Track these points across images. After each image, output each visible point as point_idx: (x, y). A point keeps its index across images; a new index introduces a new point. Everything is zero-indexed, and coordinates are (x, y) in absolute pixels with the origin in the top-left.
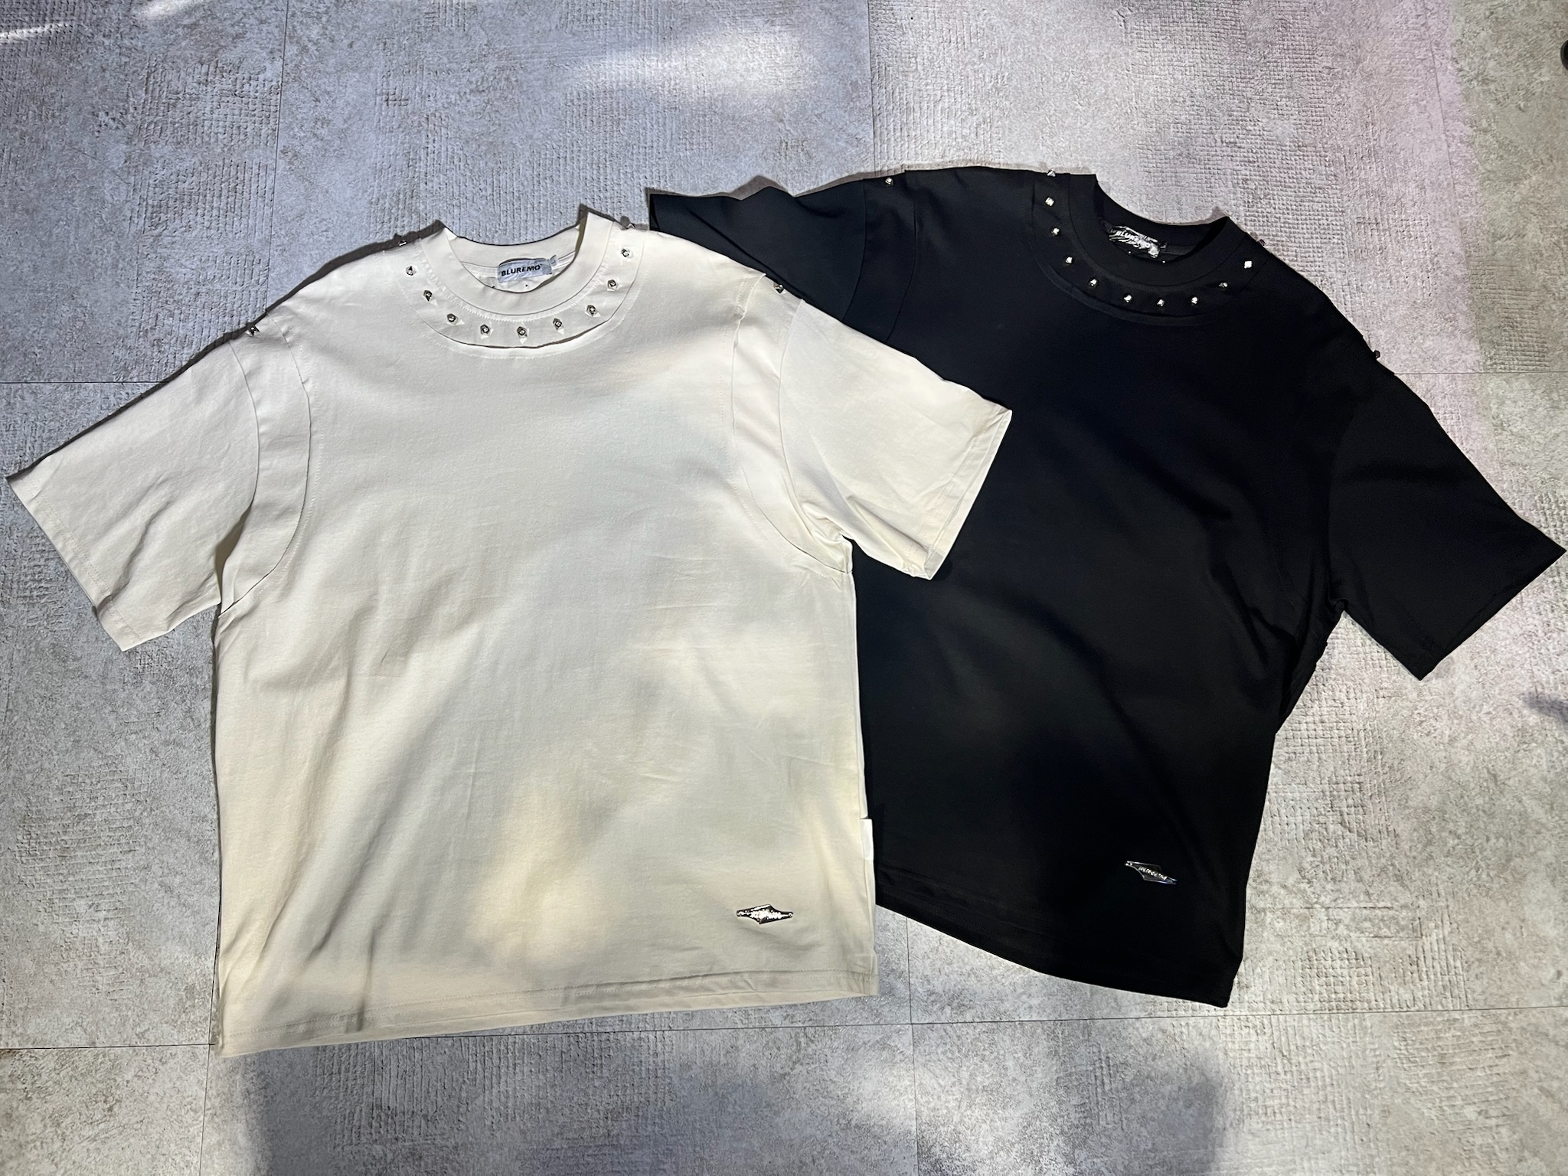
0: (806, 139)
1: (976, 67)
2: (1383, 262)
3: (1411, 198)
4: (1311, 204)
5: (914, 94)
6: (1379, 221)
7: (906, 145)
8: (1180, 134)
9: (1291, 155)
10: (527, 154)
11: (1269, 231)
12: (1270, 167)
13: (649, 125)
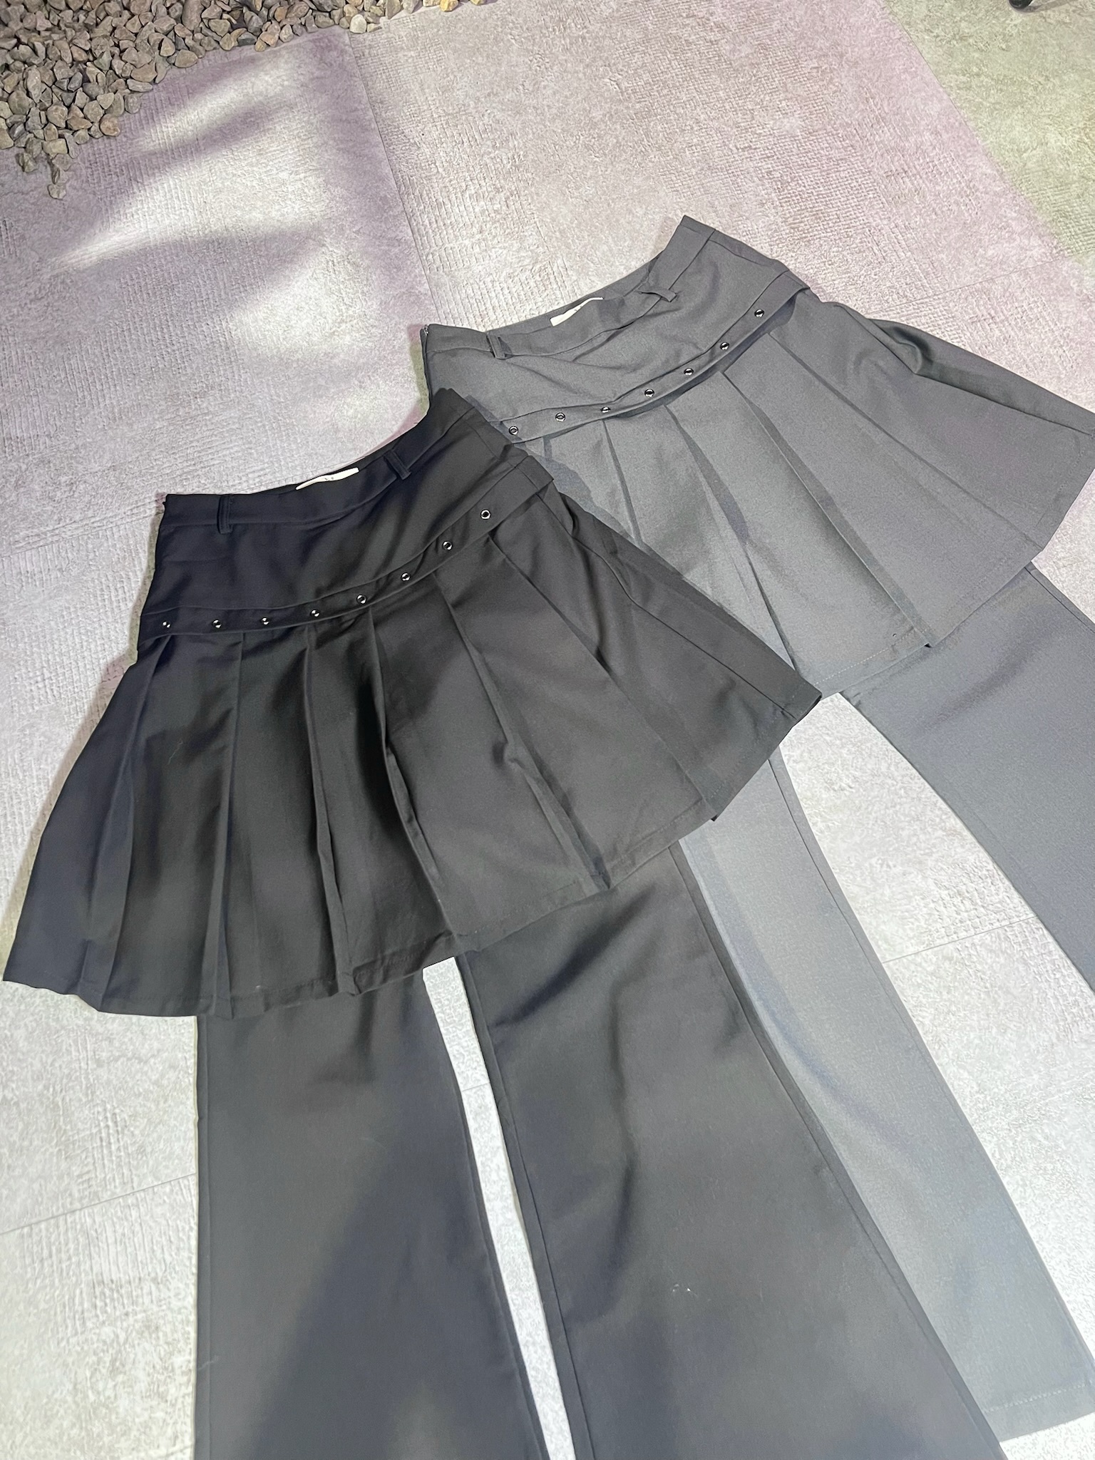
0: (350, 253)
1: (492, 155)
2: (922, 200)
3: (929, 144)
4: (838, 174)
5: (441, 192)
6: (906, 169)
7: (445, 232)
8: (696, 154)
9: (805, 142)
10: (93, 336)
11: (805, 205)
12: (789, 156)
13: (201, 282)
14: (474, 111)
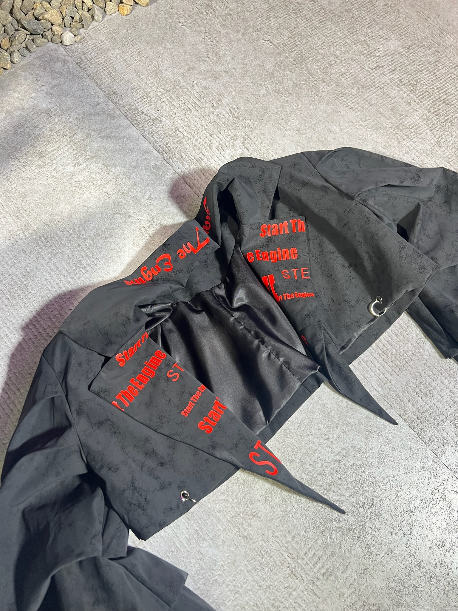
14: (185, 84)
